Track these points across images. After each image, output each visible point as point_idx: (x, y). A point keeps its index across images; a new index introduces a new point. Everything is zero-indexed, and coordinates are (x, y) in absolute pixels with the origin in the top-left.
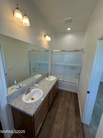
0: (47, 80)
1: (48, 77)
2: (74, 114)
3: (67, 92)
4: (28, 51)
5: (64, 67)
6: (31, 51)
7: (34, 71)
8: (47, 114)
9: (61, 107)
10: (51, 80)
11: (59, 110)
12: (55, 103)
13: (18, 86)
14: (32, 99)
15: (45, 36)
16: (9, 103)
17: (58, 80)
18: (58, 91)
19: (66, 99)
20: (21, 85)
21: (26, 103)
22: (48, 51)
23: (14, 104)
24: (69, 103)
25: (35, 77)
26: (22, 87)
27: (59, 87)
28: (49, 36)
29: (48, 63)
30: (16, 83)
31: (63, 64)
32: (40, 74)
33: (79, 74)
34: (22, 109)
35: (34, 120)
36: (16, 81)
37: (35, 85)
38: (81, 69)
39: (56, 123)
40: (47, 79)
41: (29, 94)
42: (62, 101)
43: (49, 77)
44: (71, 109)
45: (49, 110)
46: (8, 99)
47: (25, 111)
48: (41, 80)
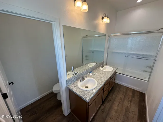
0: (102, 71)
1: (103, 67)
2: (136, 117)
3: (127, 88)
4: (81, 37)
5: (126, 55)
6: (84, 37)
7: (87, 59)
8: (101, 106)
9: (118, 105)
10: (106, 70)
11: (115, 107)
12: (109, 98)
13: (73, 73)
14: (86, 87)
15: (103, 18)
16: (68, 86)
17: (115, 72)
18: (114, 85)
19: (125, 96)
20: (76, 72)
21: (82, 90)
22: (105, 35)
23: (71, 88)
24: (130, 102)
25: (88, 65)
26: (77, 74)
27: (116, 81)
28: (108, 17)
29: (104, 50)
30: (73, 69)
31: (125, 52)
32: (94, 62)
33: (151, 68)
34: (78, 93)
35: (89, 106)
36: (73, 68)
37: (89, 74)
38: (155, 60)
39: (111, 118)
40: (101, 69)
41: (83, 82)
42: (120, 98)
43: (105, 66)
44: (132, 110)
45: (103, 103)
46: (67, 82)
47: (81, 95)
48: (95, 69)
